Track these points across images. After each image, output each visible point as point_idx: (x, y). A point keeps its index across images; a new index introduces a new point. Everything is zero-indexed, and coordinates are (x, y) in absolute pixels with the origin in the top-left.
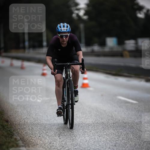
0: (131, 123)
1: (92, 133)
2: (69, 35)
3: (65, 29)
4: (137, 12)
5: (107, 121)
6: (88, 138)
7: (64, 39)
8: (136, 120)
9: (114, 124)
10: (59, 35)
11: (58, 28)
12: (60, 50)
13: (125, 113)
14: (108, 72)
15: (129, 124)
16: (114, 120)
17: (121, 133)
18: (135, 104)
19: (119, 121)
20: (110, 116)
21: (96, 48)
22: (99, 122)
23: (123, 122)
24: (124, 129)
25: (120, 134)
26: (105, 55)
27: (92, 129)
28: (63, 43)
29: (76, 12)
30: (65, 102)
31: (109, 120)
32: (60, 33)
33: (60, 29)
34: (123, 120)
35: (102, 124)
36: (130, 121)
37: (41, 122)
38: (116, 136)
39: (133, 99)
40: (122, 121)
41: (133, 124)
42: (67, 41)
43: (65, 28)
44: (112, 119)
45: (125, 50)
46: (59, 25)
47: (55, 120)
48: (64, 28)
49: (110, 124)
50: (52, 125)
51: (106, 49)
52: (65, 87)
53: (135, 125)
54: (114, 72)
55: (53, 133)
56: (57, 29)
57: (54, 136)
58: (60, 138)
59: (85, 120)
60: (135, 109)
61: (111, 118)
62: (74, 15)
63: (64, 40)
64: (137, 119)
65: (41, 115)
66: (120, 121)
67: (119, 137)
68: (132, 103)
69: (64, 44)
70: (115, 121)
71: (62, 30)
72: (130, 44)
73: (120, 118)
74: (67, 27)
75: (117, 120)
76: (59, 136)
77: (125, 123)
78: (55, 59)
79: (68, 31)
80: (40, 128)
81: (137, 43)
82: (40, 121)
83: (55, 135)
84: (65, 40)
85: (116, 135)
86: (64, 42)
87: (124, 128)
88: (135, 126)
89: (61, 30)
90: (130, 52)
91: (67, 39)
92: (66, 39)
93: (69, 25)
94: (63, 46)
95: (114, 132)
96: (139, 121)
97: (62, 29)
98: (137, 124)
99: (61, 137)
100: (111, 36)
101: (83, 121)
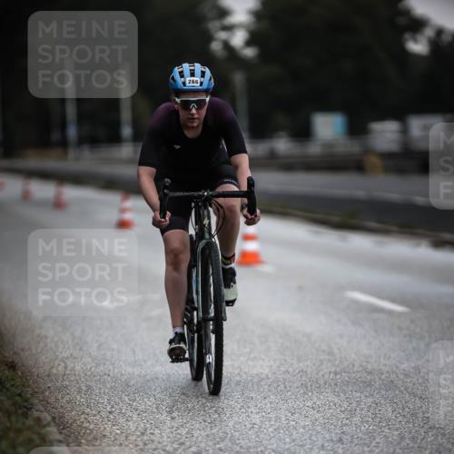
0: (387, 372)
1: (271, 403)
2: (208, 99)
3: (197, 83)
4: (407, 36)
5: (314, 365)
6: (256, 419)
7: (194, 111)
8: (402, 363)
9: (336, 374)
10: (178, 100)
11: (173, 78)
12: (178, 147)
13: (370, 343)
14: (320, 216)
15: (383, 377)
16: (337, 362)
17: (359, 403)
18: (400, 314)
19: (351, 366)
20: (324, 351)
21: (282, 145)
22: (291, 370)
23: (365, 369)
24: (368, 389)
25: (354, 405)
26: (311, 166)
27: (270, 391)
28: (190, 124)
29: (223, 35)
30: (195, 313)
31: (322, 362)
32: (179, 92)
33: (180, 81)
34: (365, 364)
35: (301, 377)
36: (385, 365)
37: (116, 370)
38: (341, 411)
39: (393, 301)
40: (361, 366)
41: (393, 376)
42: (202, 118)
43: (197, 78)
44: (329, 360)
45: (368, 151)
46: (177, 70)
47: (157, 361)
48: (192, 78)
49: (323, 375)
50: (148, 377)
51: (314, 149)
52: (196, 266)
53: (401, 377)
54: (336, 219)
55: (150, 402)
56: (171, 81)
57: (155, 410)
58: (172, 418)
59: (250, 363)
60: (400, 328)
61: (327, 357)
62: (216, 47)
63: (193, 114)
64: (407, 360)
65: (115, 346)
66: (353, 366)
67: (352, 413)
68: (390, 313)
69: (193, 127)
70: (338, 366)
71: (187, 84)
72: (385, 134)
73: (353, 356)
74: (203, 74)
75: (346, 364)
76: (170, 412)
77: (370, 373)
78: (167, 180)
79: (205, 86)
80: (112, 388)
81: (405, 131)
82: (113, 364)
83: (157, 408)
84: (196, 116)
85: (343, 409)
86: (193, 122)
87: (366, 387)
88: (400, 382)
89: (184, 84)
90: (387, 156)
91: (204, 112)
92: (198, 113)
93: (207, 71)
94: (190, 134)
95: (336, 400)
96: (413, 365)
97: (187, 82)
98: (407, 376)
99: (175, 414)
100: (328, 107)
101: (243, 367)
